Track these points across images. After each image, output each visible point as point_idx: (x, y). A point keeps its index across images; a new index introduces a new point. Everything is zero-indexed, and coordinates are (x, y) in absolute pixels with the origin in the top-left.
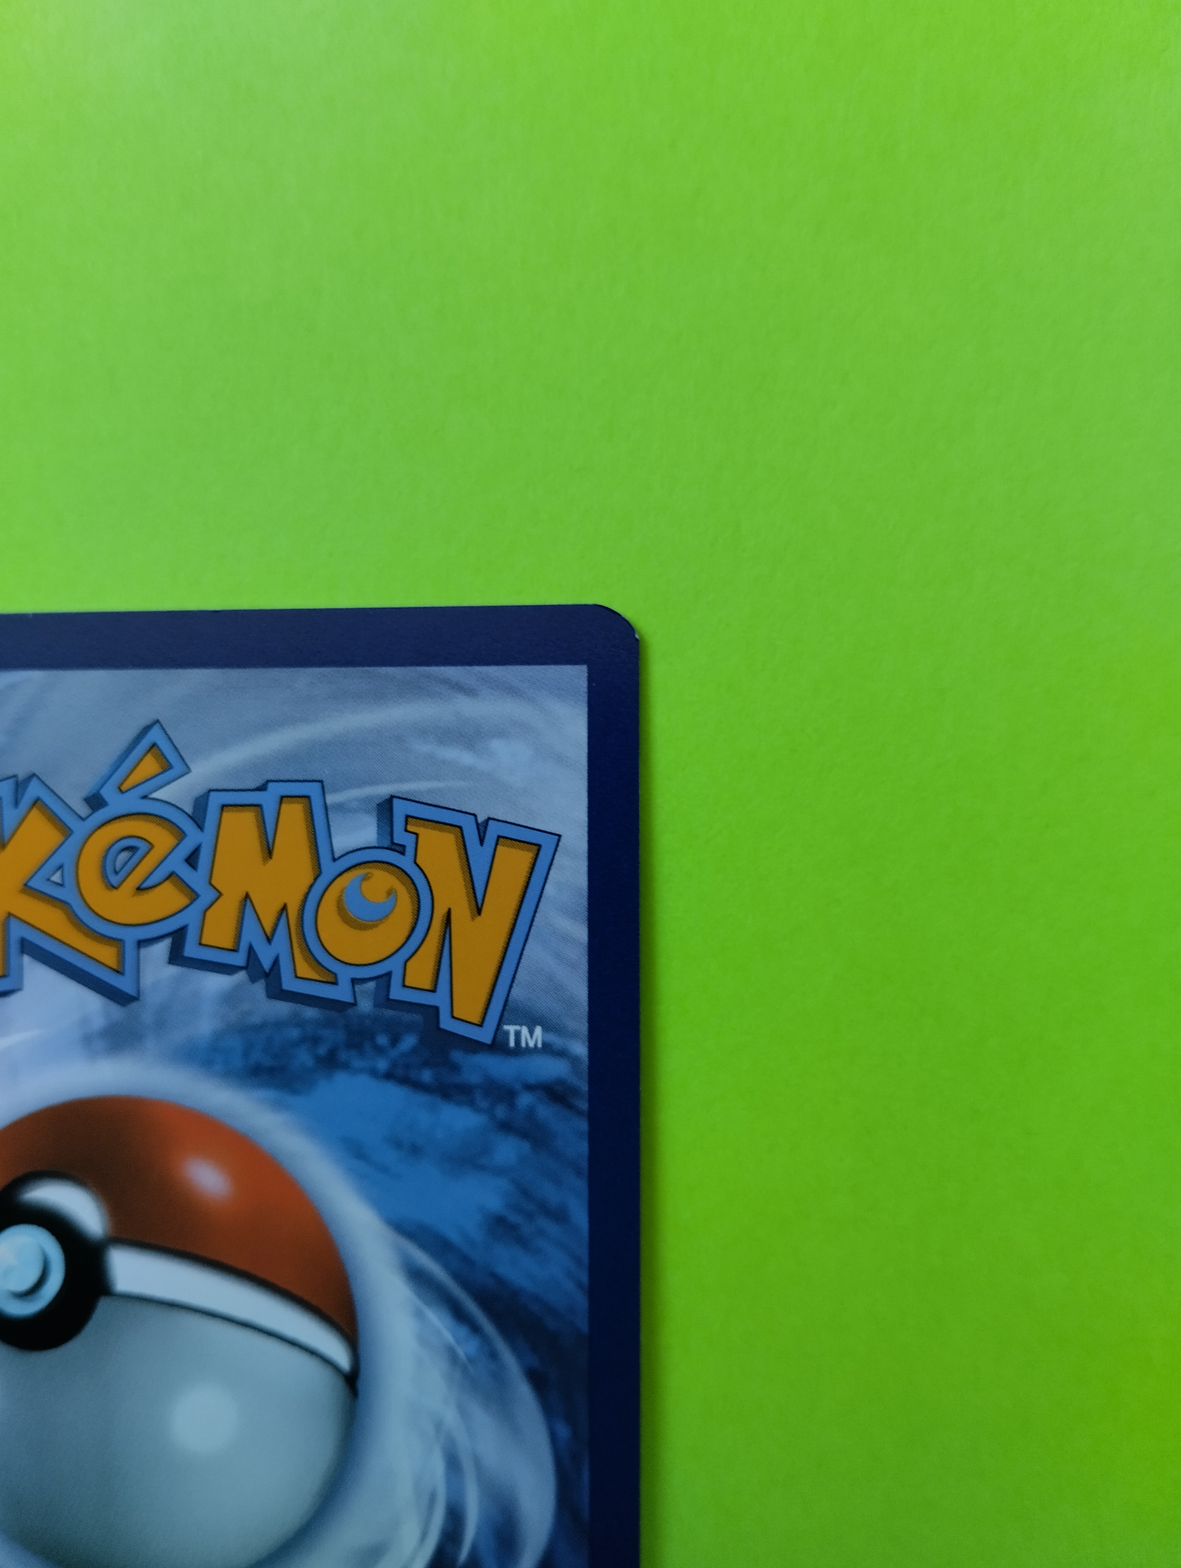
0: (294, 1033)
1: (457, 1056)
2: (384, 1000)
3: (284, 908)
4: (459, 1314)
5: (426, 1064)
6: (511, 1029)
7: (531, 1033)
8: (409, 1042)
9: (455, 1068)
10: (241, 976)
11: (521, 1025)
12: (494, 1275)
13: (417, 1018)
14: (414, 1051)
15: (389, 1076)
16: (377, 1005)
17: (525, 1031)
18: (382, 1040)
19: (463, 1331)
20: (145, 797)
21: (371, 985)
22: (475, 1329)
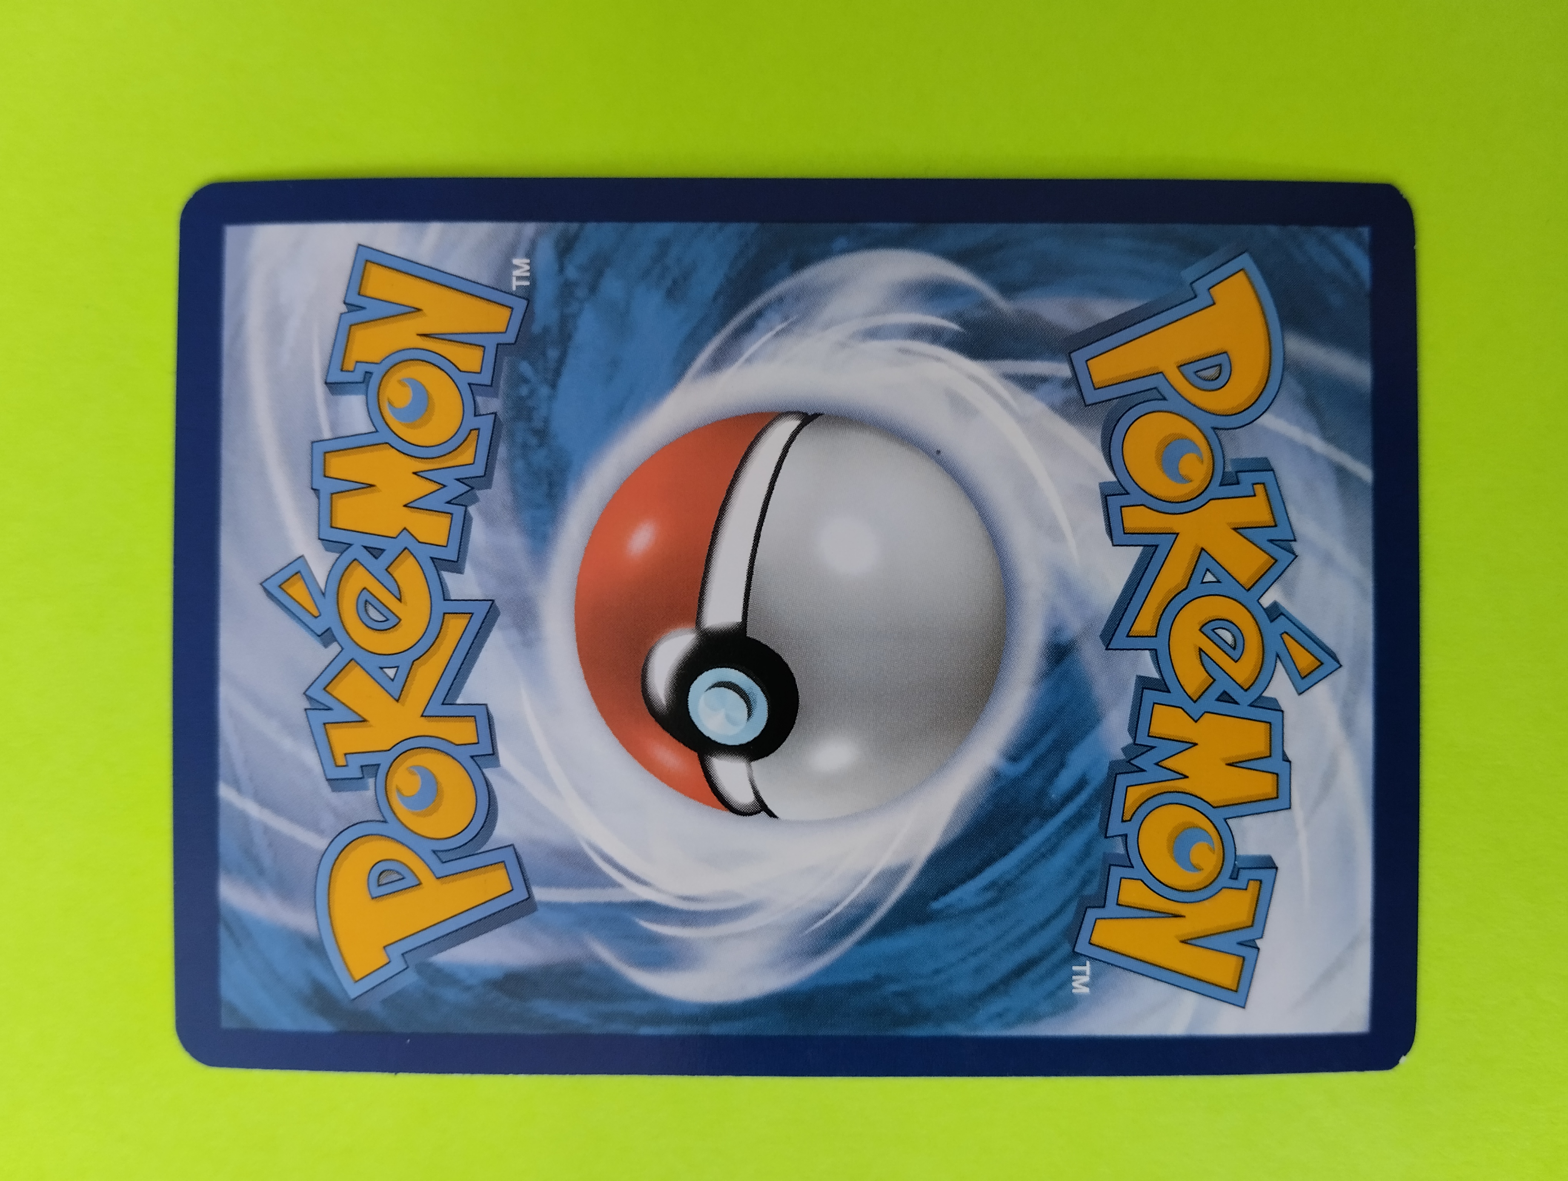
0: (520, 464)
1: (536, 328)
2: (491, 388)
3: (415, 473)
4: (748, 327)
5: (544, 354)
6: (515, 284)
7: (517, 267)
8: (525, 368)
9: (546, 330)
10: (472, 510)
11: (510, 275)
12: (715, 299)
13: (506, 360)
14: (532, 364)
15: (554, 386)
16: (496, 395)
17: (516, 273)
18: (524, 391)
19: (761, 324)
20: (323, 594)
21: (479, 399)
22: (759, 314)
